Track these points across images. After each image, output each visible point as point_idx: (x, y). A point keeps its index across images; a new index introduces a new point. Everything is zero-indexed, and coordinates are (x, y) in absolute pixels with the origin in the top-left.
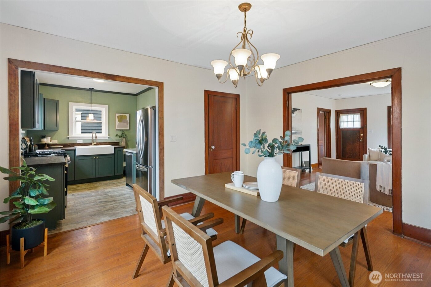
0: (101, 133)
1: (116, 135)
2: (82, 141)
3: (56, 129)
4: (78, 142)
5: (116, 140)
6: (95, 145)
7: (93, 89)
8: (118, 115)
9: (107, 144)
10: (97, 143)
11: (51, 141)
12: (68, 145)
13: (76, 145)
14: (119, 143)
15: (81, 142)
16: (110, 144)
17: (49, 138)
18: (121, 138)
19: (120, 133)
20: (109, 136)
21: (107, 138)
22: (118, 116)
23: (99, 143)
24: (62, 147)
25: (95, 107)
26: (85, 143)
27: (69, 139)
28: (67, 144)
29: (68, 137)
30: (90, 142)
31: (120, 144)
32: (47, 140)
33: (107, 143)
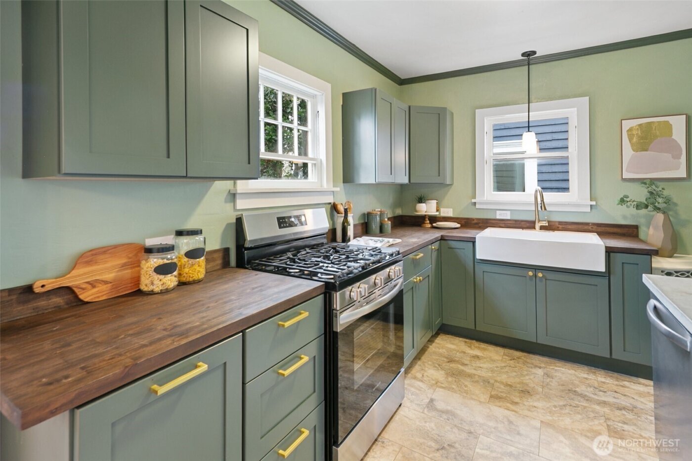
0: (566, 189)
1: (622, 201)
2: (509, 213)
3: (438, 180)
4: (498, 217)
5: (625, 217)
6: (542, 228)
7: (534, 53)
8: (627, 125)
9: (586, 227)
10: (549, 222)
11: (437, 211)
12: (475, 221)
13: (493, 224)
14: (636, 227)
15: (507, 216)
16: (600, 229)
17: (433, 203)
18: (643, 211)
19: (640, 194)
20: (594, 203)
21: (588, 210)
22: (630, 130)
23: (560, 223)
24: (458, 225)
25: (542, 113)
26: (516, 221)
27: (477, 206)
28: (473, 220)
29: (473, 201)
30: (531, 217)
31: (642, 235)
32: (426, 209)
33: (587, 224)
